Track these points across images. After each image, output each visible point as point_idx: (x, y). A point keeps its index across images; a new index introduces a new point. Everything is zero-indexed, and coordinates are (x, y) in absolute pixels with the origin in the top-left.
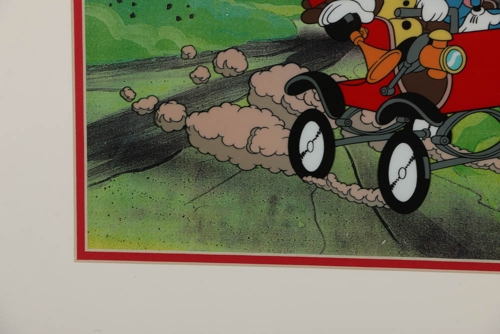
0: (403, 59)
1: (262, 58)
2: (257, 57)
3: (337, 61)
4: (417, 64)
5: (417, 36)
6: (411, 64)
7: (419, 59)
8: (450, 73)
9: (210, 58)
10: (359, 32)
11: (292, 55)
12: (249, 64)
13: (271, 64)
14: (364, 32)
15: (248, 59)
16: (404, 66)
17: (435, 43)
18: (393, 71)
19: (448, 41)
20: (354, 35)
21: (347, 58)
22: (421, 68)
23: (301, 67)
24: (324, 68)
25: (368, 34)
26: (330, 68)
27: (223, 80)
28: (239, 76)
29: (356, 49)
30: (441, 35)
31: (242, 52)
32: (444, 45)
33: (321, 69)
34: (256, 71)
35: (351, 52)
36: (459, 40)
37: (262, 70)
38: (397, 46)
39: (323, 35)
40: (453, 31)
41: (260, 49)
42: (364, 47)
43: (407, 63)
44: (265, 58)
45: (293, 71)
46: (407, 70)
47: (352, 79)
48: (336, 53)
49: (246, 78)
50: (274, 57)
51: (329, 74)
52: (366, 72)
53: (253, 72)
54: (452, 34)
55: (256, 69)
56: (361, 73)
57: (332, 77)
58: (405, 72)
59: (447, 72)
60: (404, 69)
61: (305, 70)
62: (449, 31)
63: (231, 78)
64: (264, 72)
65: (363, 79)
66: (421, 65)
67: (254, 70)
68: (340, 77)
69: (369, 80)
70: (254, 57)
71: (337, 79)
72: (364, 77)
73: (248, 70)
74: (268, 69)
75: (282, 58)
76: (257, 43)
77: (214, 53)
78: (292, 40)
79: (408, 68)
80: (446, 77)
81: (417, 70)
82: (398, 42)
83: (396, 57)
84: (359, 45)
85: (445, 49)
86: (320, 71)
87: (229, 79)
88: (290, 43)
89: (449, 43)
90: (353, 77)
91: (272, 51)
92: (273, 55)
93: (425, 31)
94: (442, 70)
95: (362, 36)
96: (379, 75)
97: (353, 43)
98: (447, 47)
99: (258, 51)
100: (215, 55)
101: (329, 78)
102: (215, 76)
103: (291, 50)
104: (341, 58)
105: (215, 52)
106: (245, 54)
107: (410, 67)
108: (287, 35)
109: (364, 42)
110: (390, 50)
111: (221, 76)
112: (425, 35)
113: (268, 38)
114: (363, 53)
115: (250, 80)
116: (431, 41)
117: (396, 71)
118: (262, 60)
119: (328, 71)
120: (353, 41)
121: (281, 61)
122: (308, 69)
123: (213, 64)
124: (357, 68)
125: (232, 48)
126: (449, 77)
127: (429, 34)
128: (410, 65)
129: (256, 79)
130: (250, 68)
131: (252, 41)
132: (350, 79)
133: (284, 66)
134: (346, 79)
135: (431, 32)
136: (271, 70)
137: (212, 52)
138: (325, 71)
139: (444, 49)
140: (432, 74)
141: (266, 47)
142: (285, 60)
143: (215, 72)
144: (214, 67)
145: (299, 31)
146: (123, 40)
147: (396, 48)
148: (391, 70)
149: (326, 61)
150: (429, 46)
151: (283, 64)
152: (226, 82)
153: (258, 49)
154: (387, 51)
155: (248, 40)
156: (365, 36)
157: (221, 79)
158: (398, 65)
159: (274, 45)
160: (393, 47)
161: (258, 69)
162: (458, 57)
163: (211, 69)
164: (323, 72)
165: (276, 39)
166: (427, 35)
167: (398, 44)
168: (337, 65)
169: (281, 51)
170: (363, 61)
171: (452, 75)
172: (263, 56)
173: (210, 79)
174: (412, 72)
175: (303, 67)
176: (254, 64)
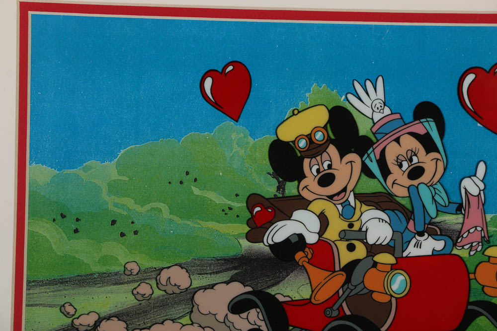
0: (348, 281)
1: (206, 275)
2: (201, 274)
3: (282, 281)
4: (361, 286)
5: (361, 258)
6: (356, 286)
7: (363, 282)
8: (394, 297)
9: (154, 275)
10: (304, 252)
11: (236, 273)
12: (193, 281)
13: (215, 282)
14: (309, 252)
15: (191, 277)
16: (348, 288)
17: (379, 266)
18: (338, 292)
19: (392, 265)
20: (299, 256)
21: (291, 279)
22: (365, 291)
23: (245, 286)
24: (268, 287)
25: (312, 255)
26: (274, 288)
27: (166, 297)
28: (182, 294)
29: (301, 269)
30: (385, 258)
31: (186, 269)
32: (388, 268)
33: (265, 288)
34: (199, 289)
35: (295, 272)
36: (403, 264)
37: (205, 288)
38: (341, 268)
39: (268, 254)
40: (398, 254)
41: (204, 266)
42: (309, 267)
43: (351, 285)
44: (209, 276)
45: (237, 289)
46: (350, 292)
47: (296, 299)
48: (281, 272)
49: (189, 296)
50: (218, 275)
51: (273, 293)
52: (311, 293)
53: (197, 289)
54: (396, 258)
55: (200, 287)
56: (306, 294)
57: (276, 296)
58: (349, 293)
59: (391, 296)
60: (349, 291)
61: (249, 289)
62: (393, 255)
63: (174, 295)
64: (207, 290)
65: (307, 299)
66: (365, 287)
67: (197, 288)
68: (284, 296)
69: (313, 301)
70: (198, 274)
71: (281, 298)
72: (308, 297)
73: (191, 287)
74: (212, 287)
75: (226, 276)
76: (202, 260)
77: (157, 270)
78: (236, 258)
79: (352, 290)
80: (391, 300)
81: (361, 293)
82: (343, 264)
83: (341, 278)
84: (303, 266)
85: (390, 273)
86: (264, 290)
87: (172, 296)
88: (234, 261)
89: (393, 267)
90: (297, 297)
91: (217, 269)
92: (217, 273)
93: (369, 254)
94: (387, 294)
95: (307, 257)
96: (323, 296)
97: (298, 263)
98: (391, 270)
99: (202, 268)
100: (158, 272)
101: (273, 298)
102: (158, 293)
103: (235, 268)
104: (285, 278)
105: (159, 269)
106: (189, 271)
107: (355, 289)
108: (231, 253)
109: (308, 263)
110: (334, 271)
111: (164, 293)
112: (369, 258)
113: (212, 256)
114: (308, 274)
115: (193, 297)
116: (375, 264)
117: (341, 292)
118: (206, 278)
119: (272, 291)
120: (298, 261)
121: (225, 279)
122: (252, 288)
123: (156, 280)
124: (301, 289)
125: (176, 265)
126: (394, 301)
127: (373, 257)
128: (354, 287)
129: (199, 297)
130: (194, 286)
131: (196, 258)
132: (294, 299)
133: (227, 284)
134: (290, 299)
135: (376, 255)
136: (214, 288)
137: (155, 268)
138: (269, 291)
139: (388, 272)
140: (375, 296)
141: (210, 265)
142: (229, 278)
143: (157, 289)
144: (157, 284)
145: (243, 250)
146: (66, 255)
147: (341, 270)
148: (336, 291)
149: (270, 280)
150: (374, 269)
151: (227, 283)
152: (169, 299)
153: (202, 267)
154: (331, 273)
155: (192, 258)
156: (310, 256)
157: (163, 296)
158: (342, 286)
159: (219, 263)
160: (337, 268)
161: (202, 286)
162: (402, 280)
163: (154, 286)
164: (267, 291)
165: (220, 257)
166: (372, 257)
167: (342, 265)
168: (281, 285)
169: (225, 269)
170: (308, 281)
171: (397, 298)
172: (207, 274)
173: (153, 296)
174: (357, 294)
175: (247, 286)
176: (197, 282)
